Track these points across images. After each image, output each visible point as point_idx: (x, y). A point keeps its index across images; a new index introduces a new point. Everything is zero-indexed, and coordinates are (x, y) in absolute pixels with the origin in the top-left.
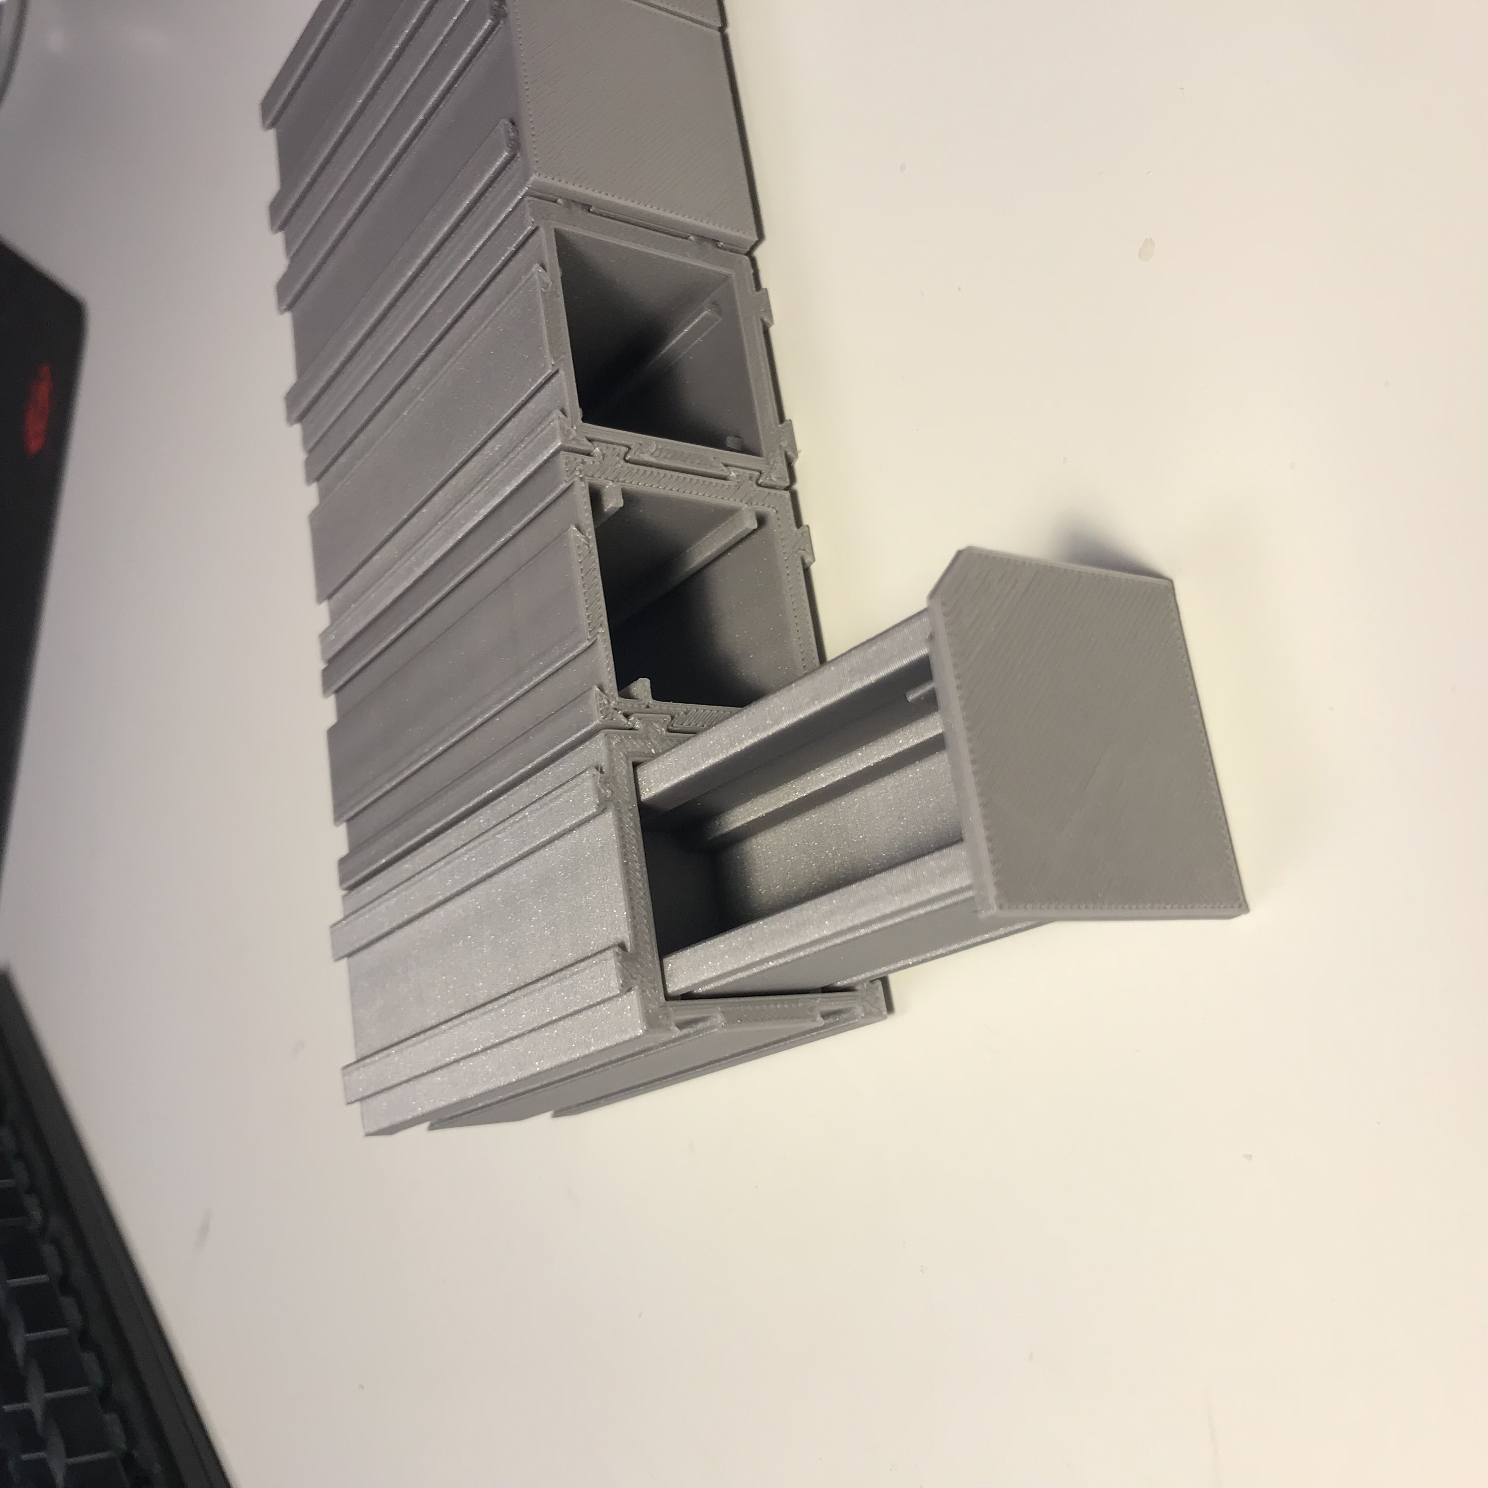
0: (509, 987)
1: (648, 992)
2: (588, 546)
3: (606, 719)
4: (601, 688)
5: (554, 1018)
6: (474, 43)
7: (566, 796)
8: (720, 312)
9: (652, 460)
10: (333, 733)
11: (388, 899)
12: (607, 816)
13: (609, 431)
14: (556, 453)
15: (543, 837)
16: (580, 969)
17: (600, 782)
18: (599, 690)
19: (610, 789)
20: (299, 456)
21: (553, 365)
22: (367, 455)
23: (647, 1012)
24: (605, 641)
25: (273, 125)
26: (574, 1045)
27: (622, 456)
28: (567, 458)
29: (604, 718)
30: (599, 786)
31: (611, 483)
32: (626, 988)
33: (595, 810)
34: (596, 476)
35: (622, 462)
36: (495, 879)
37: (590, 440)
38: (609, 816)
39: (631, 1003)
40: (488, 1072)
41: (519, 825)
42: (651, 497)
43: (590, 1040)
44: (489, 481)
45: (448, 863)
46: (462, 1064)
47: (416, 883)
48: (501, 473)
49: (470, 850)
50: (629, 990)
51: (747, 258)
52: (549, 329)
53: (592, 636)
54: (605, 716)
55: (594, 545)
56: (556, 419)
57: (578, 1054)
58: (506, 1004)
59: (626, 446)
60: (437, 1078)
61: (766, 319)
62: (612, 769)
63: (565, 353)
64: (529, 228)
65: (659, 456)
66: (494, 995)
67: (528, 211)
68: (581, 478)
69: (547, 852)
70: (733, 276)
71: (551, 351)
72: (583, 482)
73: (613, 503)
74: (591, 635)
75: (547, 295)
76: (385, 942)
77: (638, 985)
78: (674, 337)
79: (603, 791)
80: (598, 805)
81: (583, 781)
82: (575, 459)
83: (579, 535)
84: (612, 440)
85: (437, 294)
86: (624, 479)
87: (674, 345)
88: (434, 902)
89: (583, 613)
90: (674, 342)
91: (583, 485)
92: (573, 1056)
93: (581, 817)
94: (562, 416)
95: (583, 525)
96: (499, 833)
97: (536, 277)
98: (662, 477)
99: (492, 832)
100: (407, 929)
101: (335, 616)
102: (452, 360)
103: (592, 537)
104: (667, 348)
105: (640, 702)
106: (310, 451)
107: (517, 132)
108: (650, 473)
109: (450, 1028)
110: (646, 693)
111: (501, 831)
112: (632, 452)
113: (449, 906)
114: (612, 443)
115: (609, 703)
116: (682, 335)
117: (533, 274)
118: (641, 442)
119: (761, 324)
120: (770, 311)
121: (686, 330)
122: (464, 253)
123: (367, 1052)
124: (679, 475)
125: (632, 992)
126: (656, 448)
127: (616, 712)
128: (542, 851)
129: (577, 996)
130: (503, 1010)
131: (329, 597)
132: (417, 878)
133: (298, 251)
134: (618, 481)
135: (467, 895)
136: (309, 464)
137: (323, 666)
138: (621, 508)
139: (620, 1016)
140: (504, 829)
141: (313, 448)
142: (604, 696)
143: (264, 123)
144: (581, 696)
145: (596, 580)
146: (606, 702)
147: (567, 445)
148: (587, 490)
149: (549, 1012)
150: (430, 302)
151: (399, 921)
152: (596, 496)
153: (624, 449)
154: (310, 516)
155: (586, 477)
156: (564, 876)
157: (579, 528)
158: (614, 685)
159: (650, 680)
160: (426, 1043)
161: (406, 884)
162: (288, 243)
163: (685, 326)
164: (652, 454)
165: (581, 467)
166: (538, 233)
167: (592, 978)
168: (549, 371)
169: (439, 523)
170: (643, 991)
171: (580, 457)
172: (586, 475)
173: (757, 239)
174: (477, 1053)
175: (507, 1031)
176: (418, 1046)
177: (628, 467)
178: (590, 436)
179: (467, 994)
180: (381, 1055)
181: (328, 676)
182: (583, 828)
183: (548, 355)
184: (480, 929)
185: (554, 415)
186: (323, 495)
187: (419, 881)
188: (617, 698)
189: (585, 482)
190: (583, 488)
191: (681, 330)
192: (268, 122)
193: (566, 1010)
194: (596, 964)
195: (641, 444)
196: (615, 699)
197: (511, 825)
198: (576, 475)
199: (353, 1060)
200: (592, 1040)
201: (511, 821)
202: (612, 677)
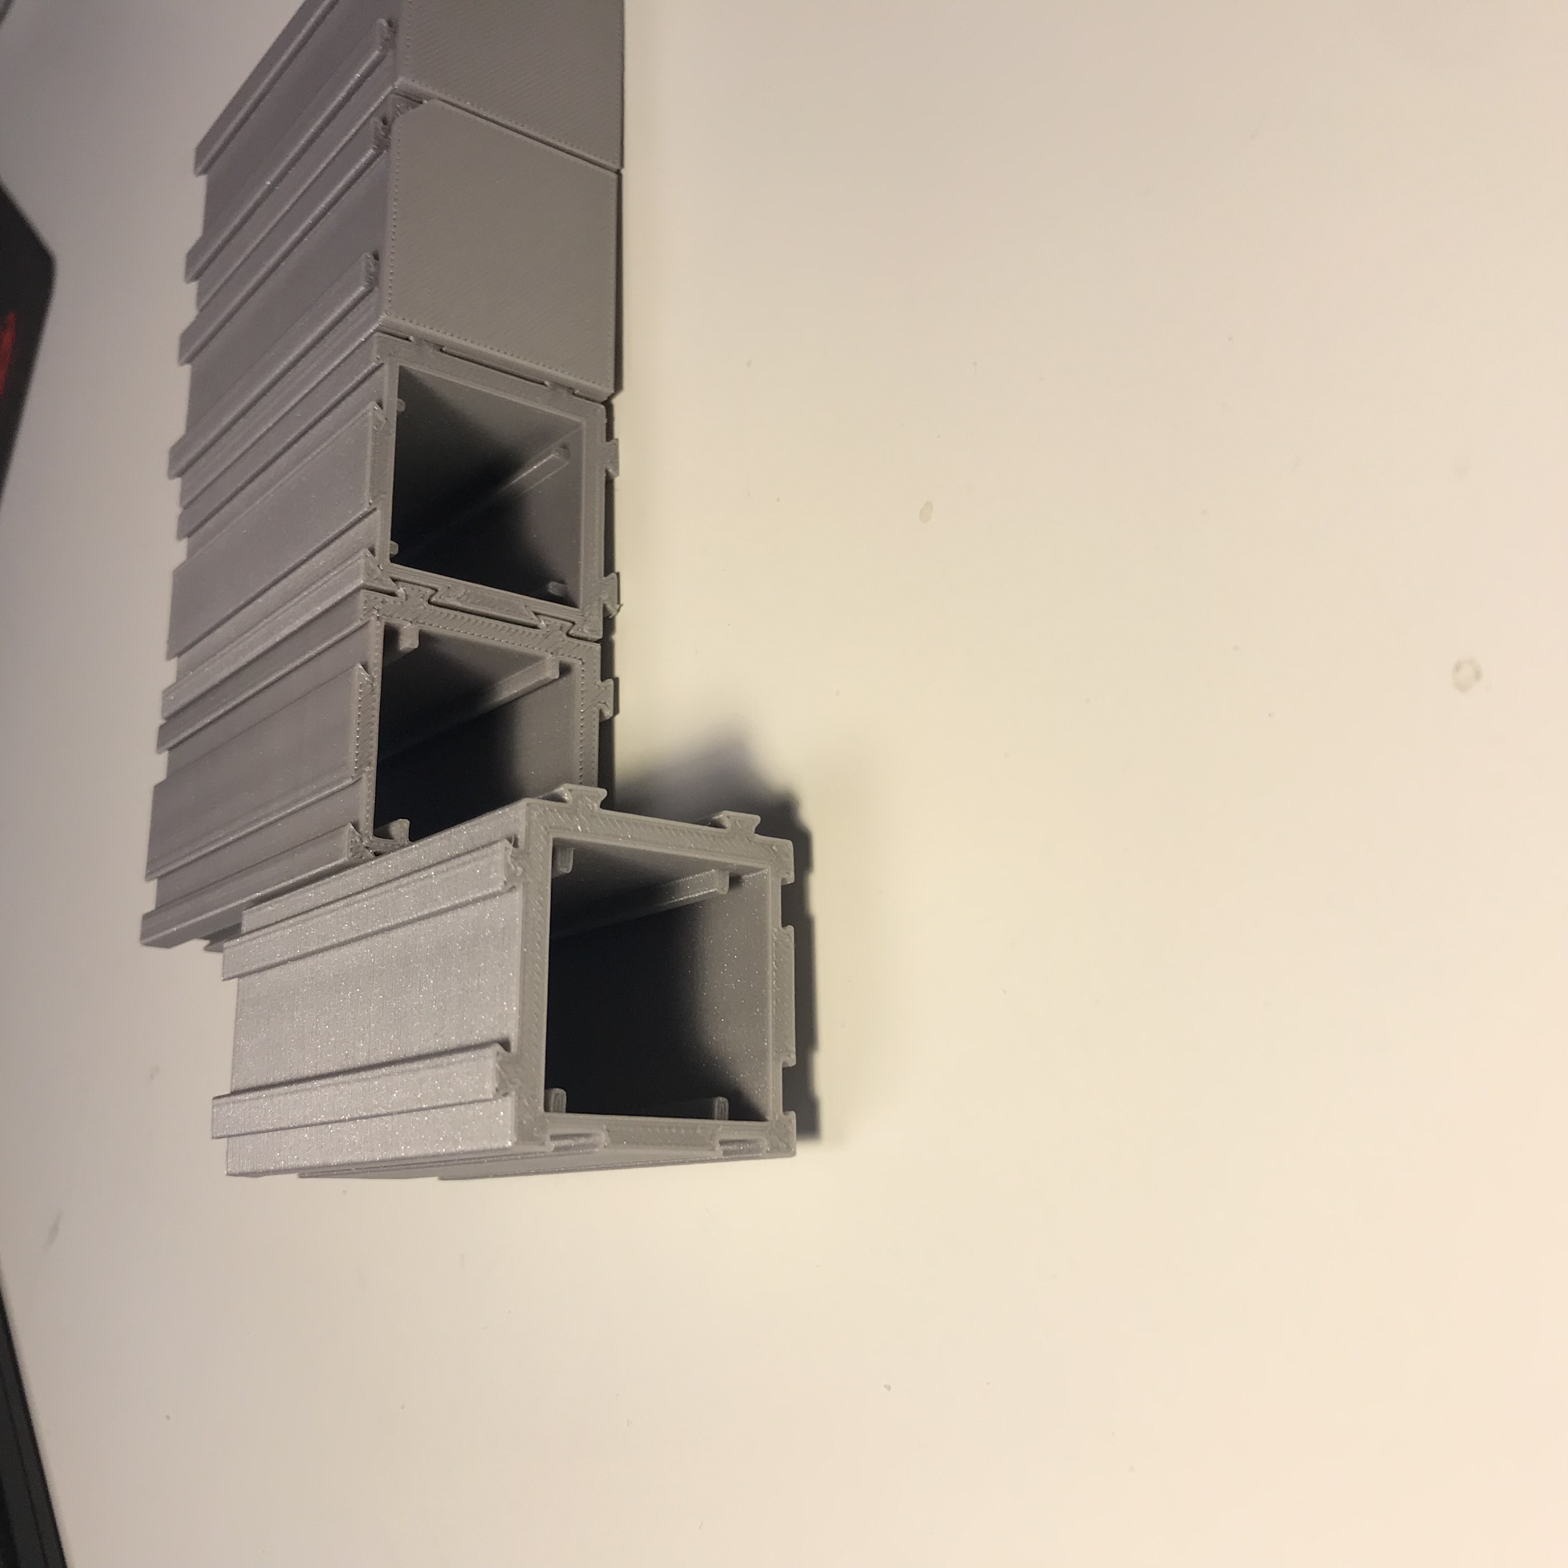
0: (388, 1056)
1: (525, 1101)
2: (372, 684)
3: (355, 857)
4: (356, 826)
5: (424, 1106)
6: (357, 167)
7: (473, 864)
8: (567, 456)
9: (459, 604)
10: (160, 790)
11: (284, 928)
12: (514, 895)
13: (418, 573)
14: (358, 590)
15: (443, 903)
16: (457, 1060)
17: (511, 857)
18: (353, 827)
19: (521, 866)
20: (174, 510)
21: (370, 504)
22: (224, 531)
23: (521, 1123)
24: (369, 780)
25: (205, 171)
26: (441, 1139)
27: (427, 598)
28: (367, 596)
29: (353, 856)
30: (510, 862)
31: (409, 624)
32: (502, 1091)
33: (500, 889)
34: (396, 615)
35: (426, 604)
36: (393, 934)
37: (394, 580)
38: (518, 895)
39: (505, 1110)
40: (354, 1143)
41: (423, 883)
42: (450, 640)
43: (459, 1138)
44: (306, 595)
45: (347, 905)
46: (330, 1126)
47: (313, 918)
48: (316, 592)
49: (371, 897)
50: (505, 1095)
51: (603, 407)
52: (373, 468)
53: (356, 775)
54: (354, 854)
55: (378, 685)
56: (362, 559)
57: (444, 1150)
58: (379, 1077)
59: (432, 588)
60: (305, 1134)
61: (610, 471)
62: (528, 843)
63: (385, 493)
64: (374, 364)
65: (466, 600)
66: (373, 1061)
67: (375, 347)
68: (378, 617)
69: (449, 918)
70: (585, 424)
71: (372, 490)
72: (379, 622)
73: (408, 642)
74: (355, 773)
75: (378, 433)
76: (276, 971)
77: (516, 1091)
78: (525, 470)
79: (513, 867)
80: (505, 883)
81: (494, 853)
82: (376, 598)
83: (364, 673)
84: (418, 582)
85: (300, 396)
86: (424, 621)
87: (523, 478)
88: (327, 944)
89: (353, 751)
90: (524, 474)
91: (379, 624)
92: (439, 1151)
93: (485, 892)
94: (369, 554)
95: (370, 665)
96: (402, 886)
97: (370, 414)
98: (465, 621)
99: (395, 884)
100: (301, 963)
101: (181, 674)
102: (298, 467)
103: (378, 676)
104: (519, 478)
105: (395, 843)
106: (185, 508)
107: (378, 267)
108: (454, 616)
109: (322, 1087)
110: (403, 835)
111: (404, 885)
112: (438, 595)
113: (345, 950)
114: (419, 585)
115: (362, 841)
116: (530, 471)
117: (368, 411)
118: (450, 586)
119: (605, 475)
120: (617, 462)
121: (535, 467)
122: (323, 366)
123: (242, 1085)
124: (484, 621)
125: (508, 1098)
126: (464, 593)
127: (367, 851)
128: (443, 916)
129: (450, 1089)
130: (376, 1082)
131: (179, 654)
132: (316, 912)
133: (207, 304)
134: (417, 622)
135: (364, 942)
136: (182, 519)
137: (162, 722)
138: (416, 649)
139: (492, 1121)
140: (408, 883)
141: (188, 505)
142: (357, 833)
143: (196, 168)
144: (335, 830)
145: (373, 719)
146: (358, 840)
147: (369, 584)
148: (382, 630)
149: (420, 1098)
150: (293, 403)
151: (291, 955)
152: (391, 635)
153: (429, 591)
154: (174, 571)
155: (384, 617)
156: (461, 950)
157: (365, 667)
158: (370, 824)
159: (410, 821)
160: (296, 1096)
161: (304, 917)
162: (200, 294)
163: (536, 462)
164: (459, 598)
165: (380, 606)
166: (382, 368)
167: (468, 1074)
168: (366, 509)
169: (265, 620)
170: (519, 1098)
171: (381, 596)
172: (384, 615)
173: (612, 391)
174: (344, 1121)
175: (376, 1106)
176: (289, 1097)
177: (431, 610)
178: (396, 576)
179: (347, 1052)
180: (252, 1095)
181: (164, 732)
182: (488, 902)
183: (367, 493)
184: (370, 984)
185: (361, 554)
186: (191, 552)
187: (317, 916)
188: (371, 838)
189: (381, 622)
190: (378, 628)
191: (529, 467)
192: (200, 169)
193: (438, 1101)
194: (474, 1059)
195: (449, 588)
196: (368, 837)
197: (415, 881)
198: (374, 614)
199: (228, 1092)
200: (461, 1138)
201: (416, 876)
202: (370, 816)
